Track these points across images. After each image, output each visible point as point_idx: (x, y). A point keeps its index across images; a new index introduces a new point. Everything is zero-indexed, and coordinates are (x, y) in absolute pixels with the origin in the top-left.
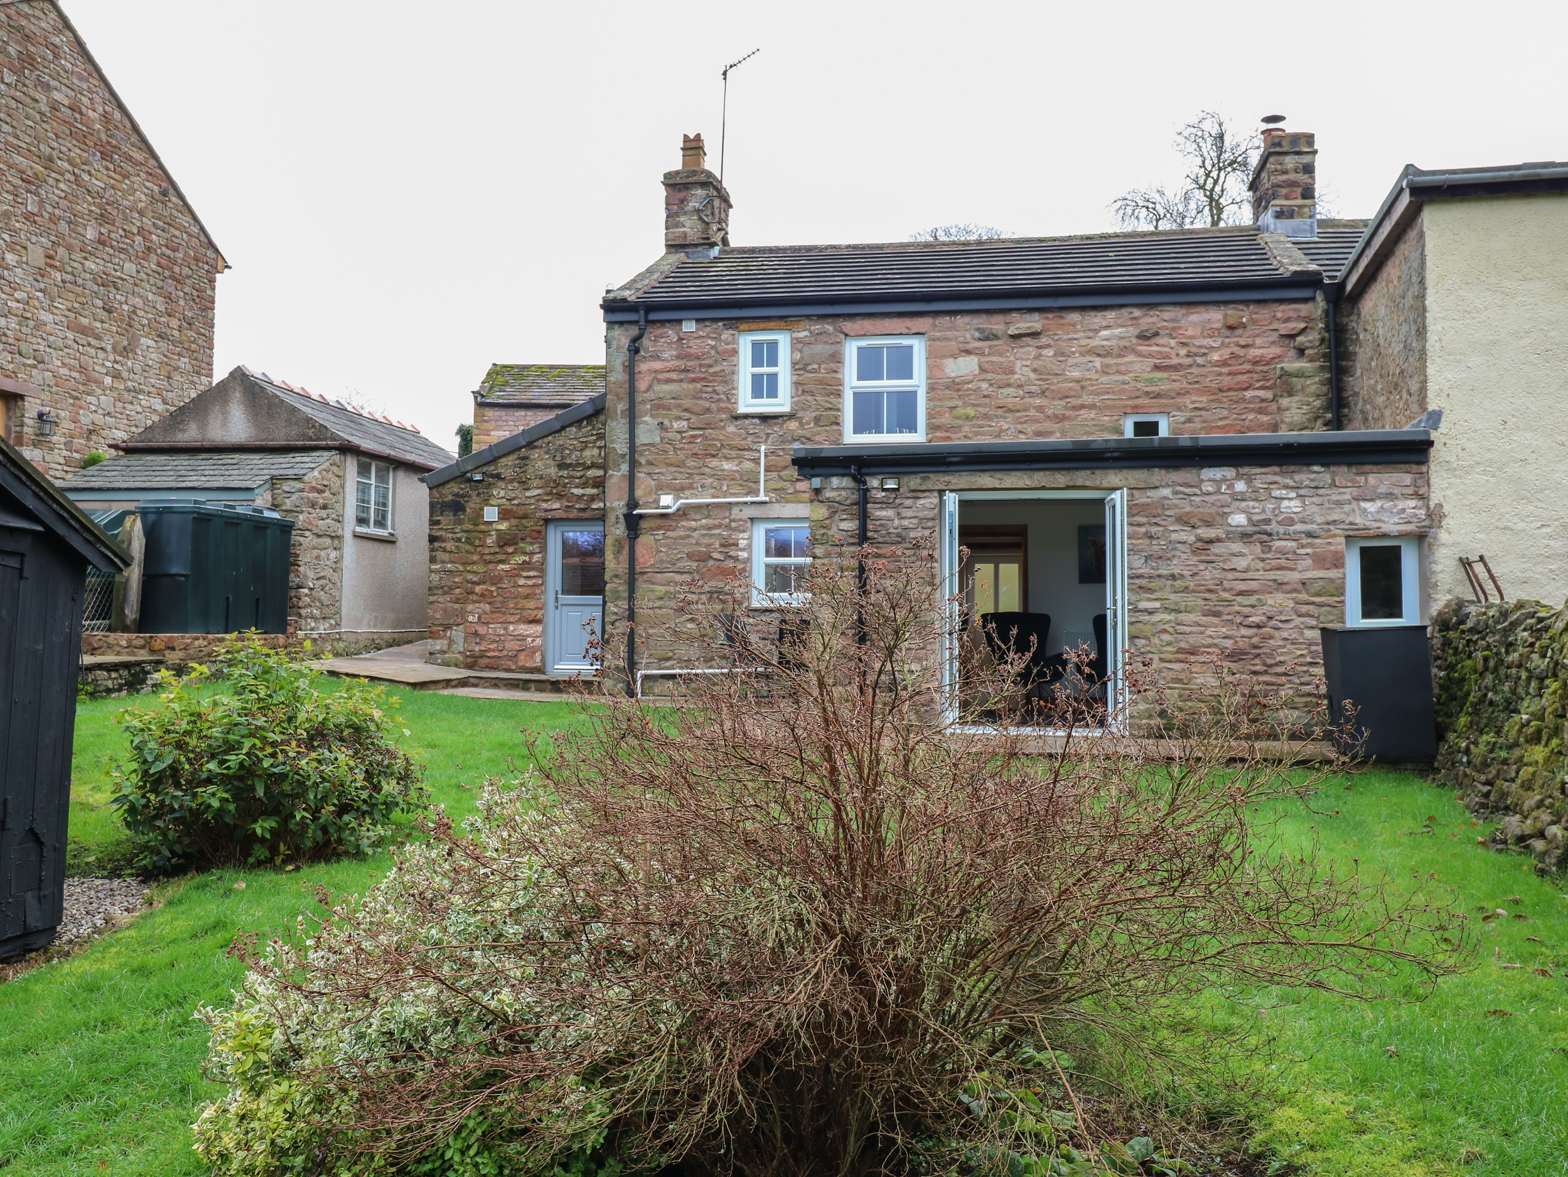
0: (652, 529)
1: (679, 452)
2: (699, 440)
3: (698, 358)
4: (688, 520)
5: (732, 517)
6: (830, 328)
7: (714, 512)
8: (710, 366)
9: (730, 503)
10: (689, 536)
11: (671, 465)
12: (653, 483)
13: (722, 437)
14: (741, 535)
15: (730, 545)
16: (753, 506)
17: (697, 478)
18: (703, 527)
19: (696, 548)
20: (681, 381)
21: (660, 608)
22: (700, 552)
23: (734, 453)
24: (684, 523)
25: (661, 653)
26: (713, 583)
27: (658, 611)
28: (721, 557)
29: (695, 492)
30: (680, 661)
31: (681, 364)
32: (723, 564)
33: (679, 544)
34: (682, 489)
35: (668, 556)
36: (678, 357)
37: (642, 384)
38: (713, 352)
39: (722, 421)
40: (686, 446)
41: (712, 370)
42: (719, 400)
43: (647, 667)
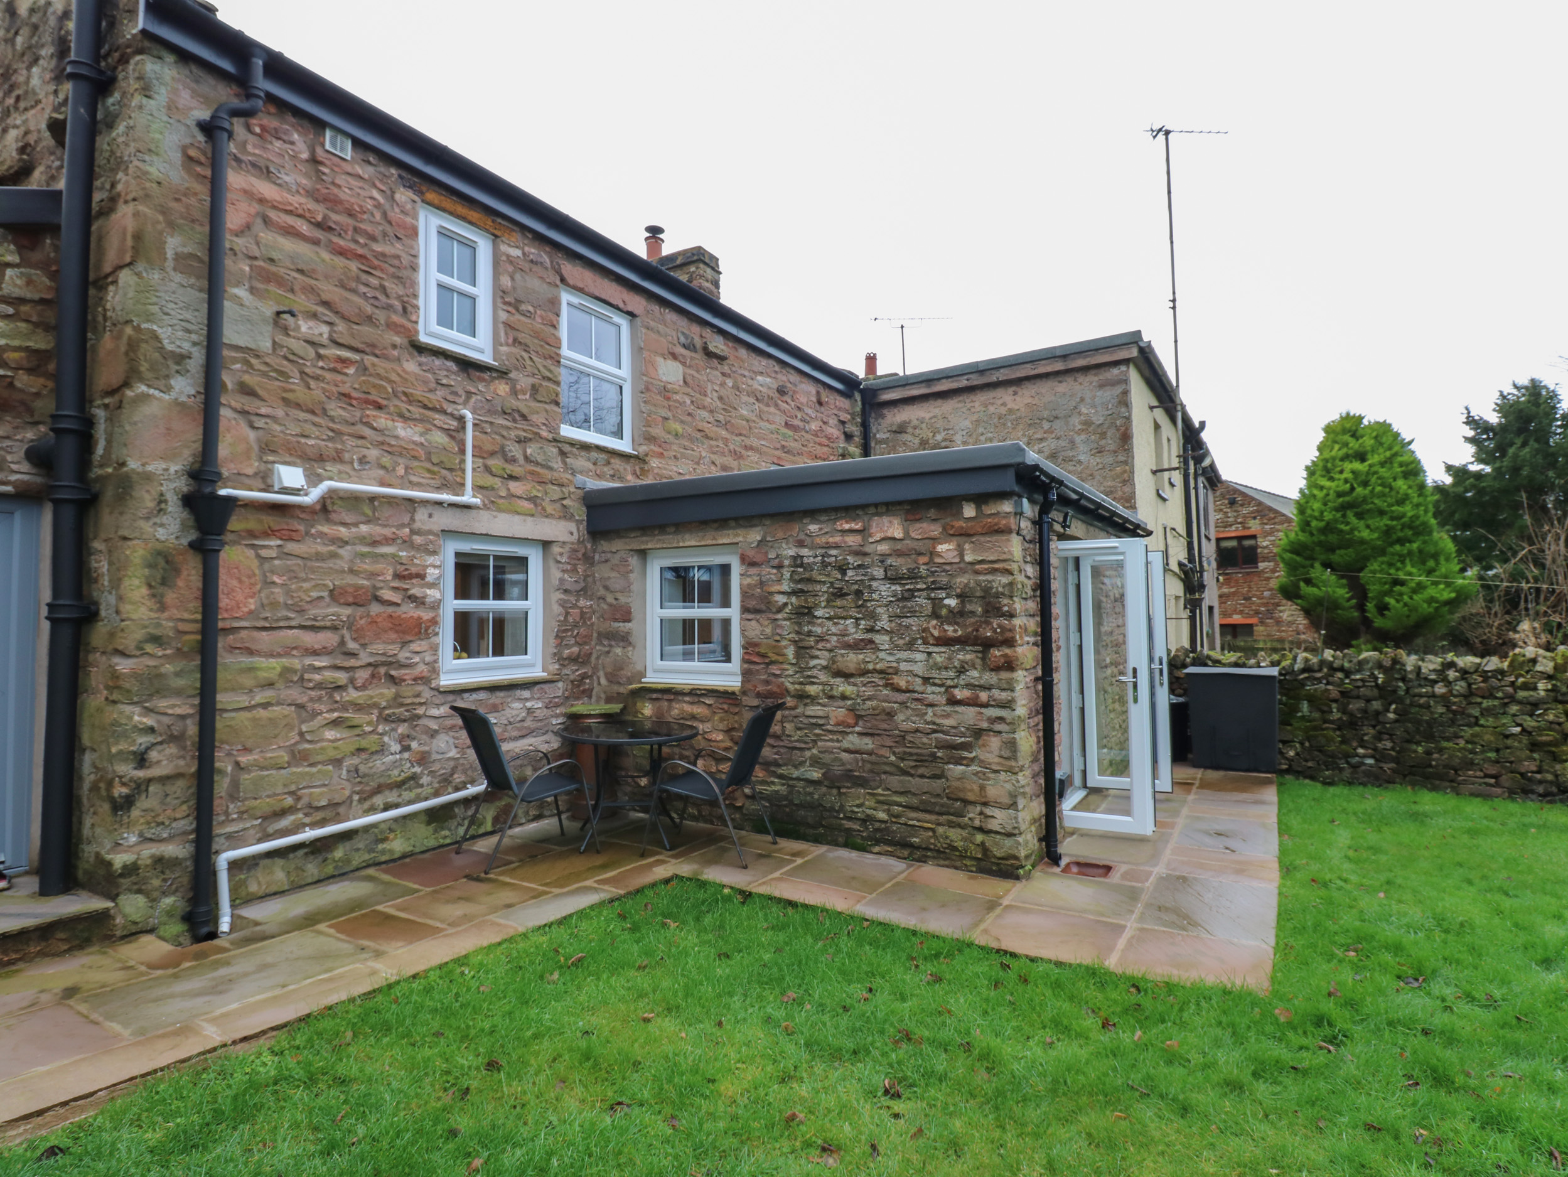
0: (252, 534)
1: (313, 384)
2: (351, 371)
3: (351, 214)
4: (328, 521)
5: (416, 526)
6: (546, 259)
7: (386, 512)
8: (373, 238)
9: (410, 500)
10: (334, 555)
11: (298, 406)
12: (252, 435)
13: (394, 377)
14: (430, 560)
15: (411, 576)
16: (450, 511)
17: (351, 442)
18: (363, 540)
19: (351, 580)
20: (316, 242)
21: (265, 705)
22: (357, 588)
23: (416, 411)
24: (325, 529)
25: (265, 804)
26: (379, 647)
27: (262, 713)
28: (395, 597)
29: (346, 468)
30: (312, 808)
31: (320, 212)
32: (398, 611)
33: (313, 570)
34: (321, 459)
35: (288, 593)
36: (312, 194)
37: (234, 217)
38: (378, 216)
39: (394, 346)
40: (328, 376)
41: (378, 248)
42: (389, 307)
43: (234, 840)
